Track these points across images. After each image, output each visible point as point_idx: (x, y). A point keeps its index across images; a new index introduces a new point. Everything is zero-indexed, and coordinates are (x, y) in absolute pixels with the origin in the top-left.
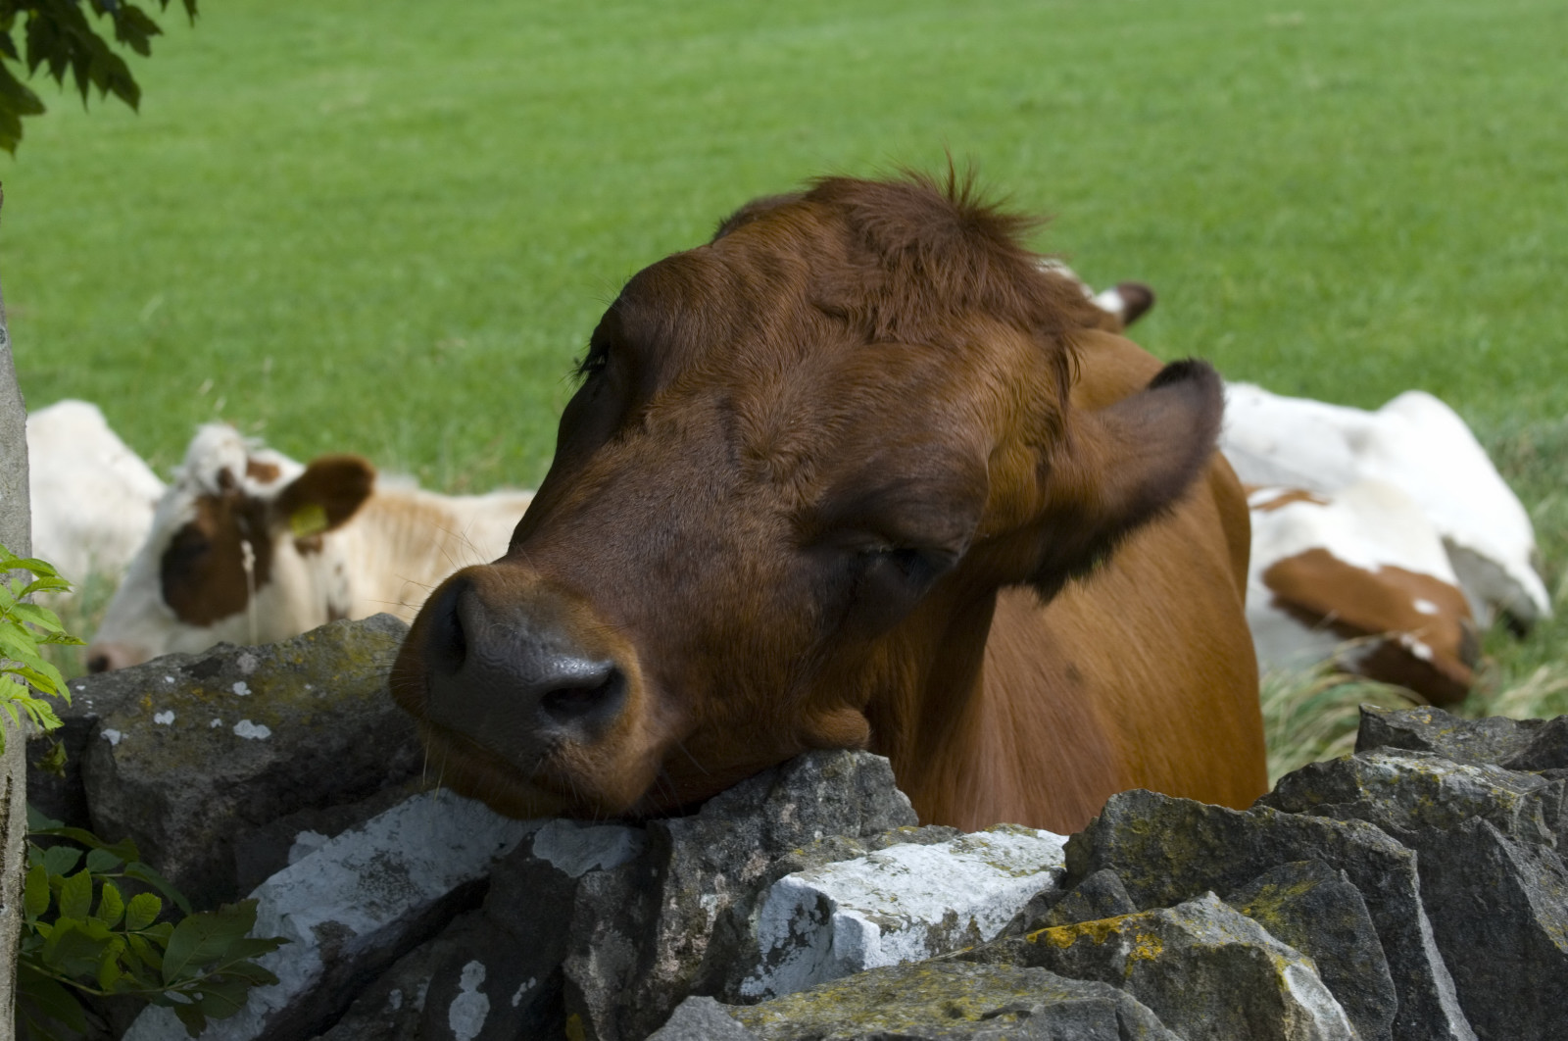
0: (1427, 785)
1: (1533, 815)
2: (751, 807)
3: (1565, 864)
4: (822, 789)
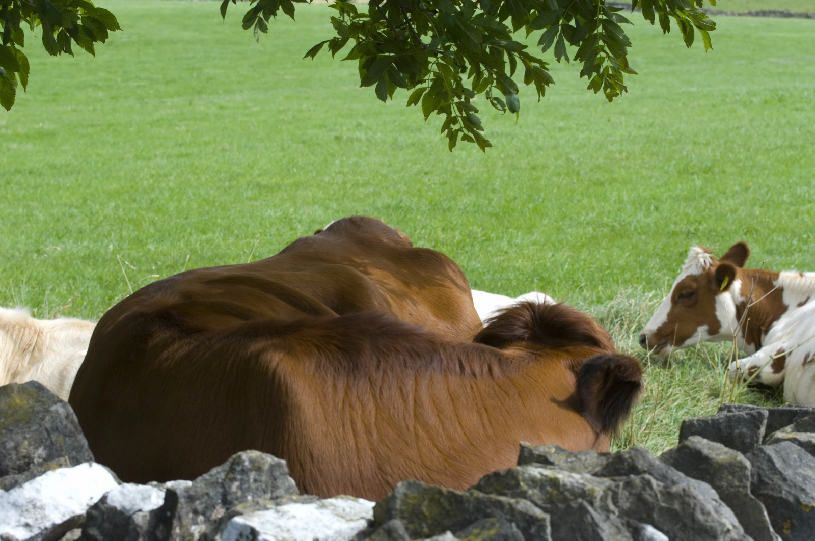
0: (554, 483)
1: (606, 499)
2: (217, 483)
3: (623, 524)
4: (252, 475)
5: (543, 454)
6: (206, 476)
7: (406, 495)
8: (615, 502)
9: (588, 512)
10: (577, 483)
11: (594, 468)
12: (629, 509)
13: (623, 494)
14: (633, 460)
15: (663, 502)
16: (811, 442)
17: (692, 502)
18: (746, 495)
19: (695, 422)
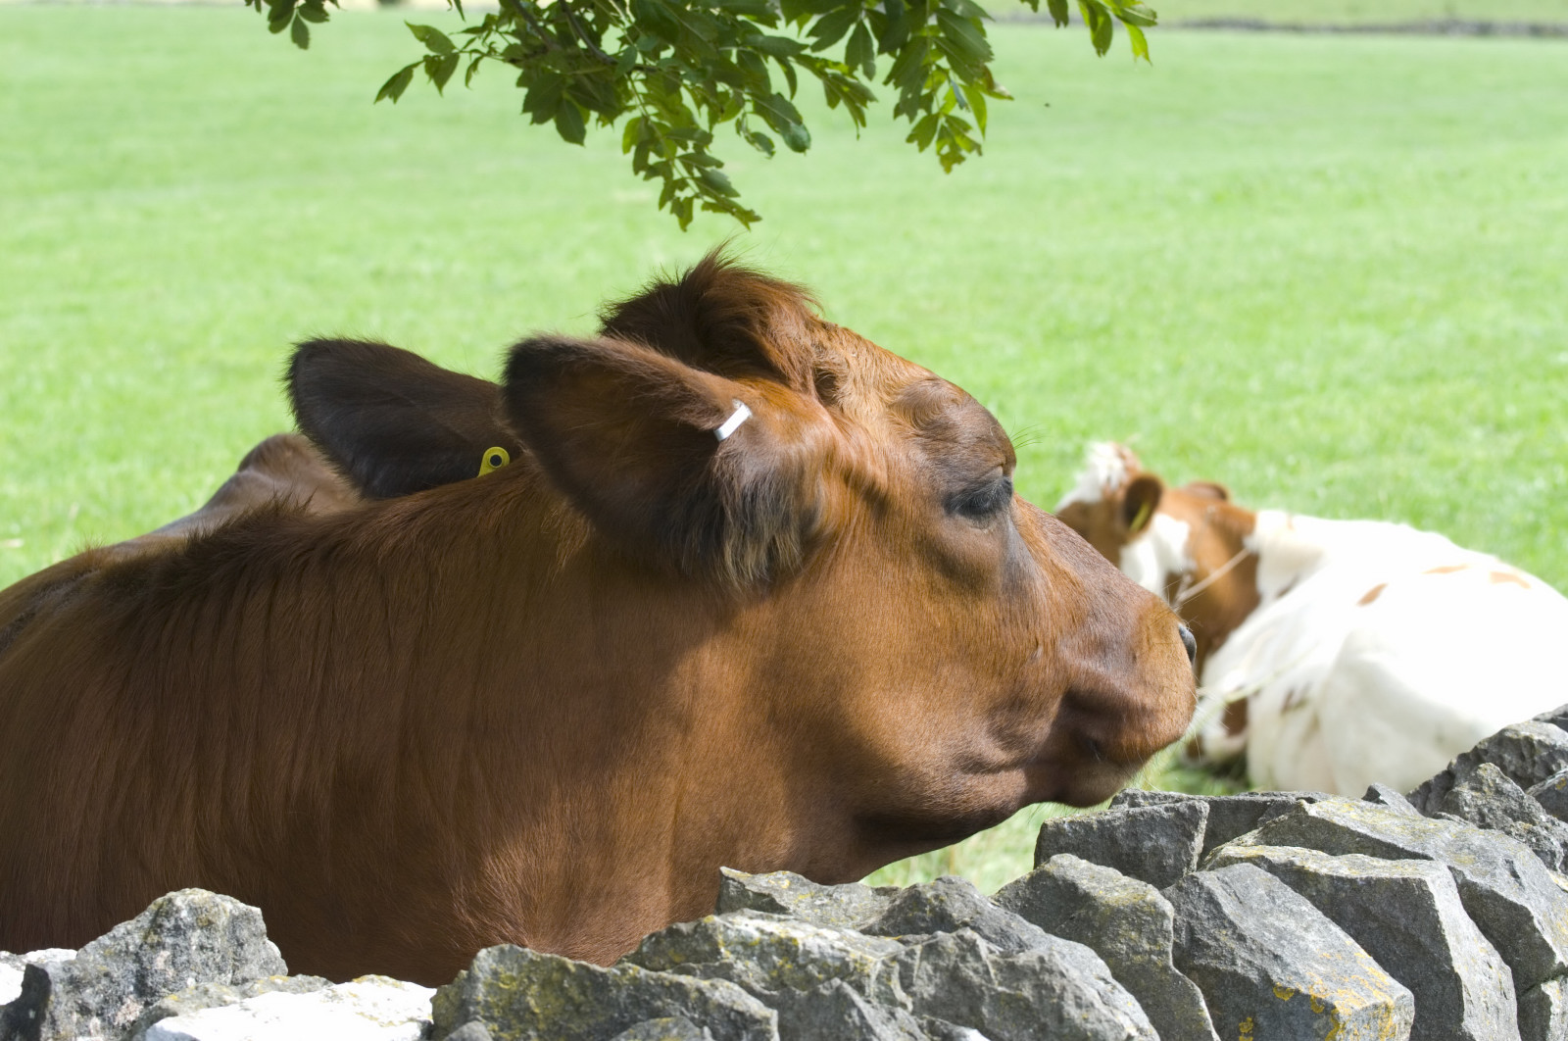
0: (786, 947)
1: (889, 979)
2: (127, 952)
3: (921, 1027)
4: (195, 937)
5: (766, 892)
6: (104, 939)
7: (495, 973)
8: (907, 985)
9: (853, 1004)
10: (832, 948)
11: (866, 918)
12: (934, 997)
13: (922, 968)
14: (942, 901)
15: (1000, 984)
16: (1292, 863)
17: (1057, 983)
18: (1166, 968)
19: (1066, 826)
